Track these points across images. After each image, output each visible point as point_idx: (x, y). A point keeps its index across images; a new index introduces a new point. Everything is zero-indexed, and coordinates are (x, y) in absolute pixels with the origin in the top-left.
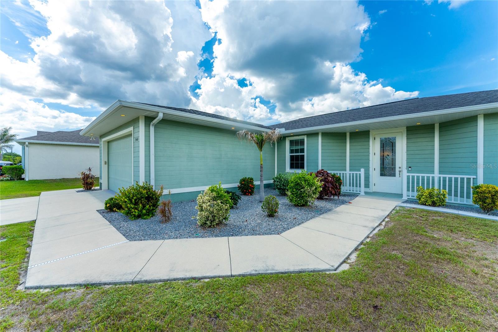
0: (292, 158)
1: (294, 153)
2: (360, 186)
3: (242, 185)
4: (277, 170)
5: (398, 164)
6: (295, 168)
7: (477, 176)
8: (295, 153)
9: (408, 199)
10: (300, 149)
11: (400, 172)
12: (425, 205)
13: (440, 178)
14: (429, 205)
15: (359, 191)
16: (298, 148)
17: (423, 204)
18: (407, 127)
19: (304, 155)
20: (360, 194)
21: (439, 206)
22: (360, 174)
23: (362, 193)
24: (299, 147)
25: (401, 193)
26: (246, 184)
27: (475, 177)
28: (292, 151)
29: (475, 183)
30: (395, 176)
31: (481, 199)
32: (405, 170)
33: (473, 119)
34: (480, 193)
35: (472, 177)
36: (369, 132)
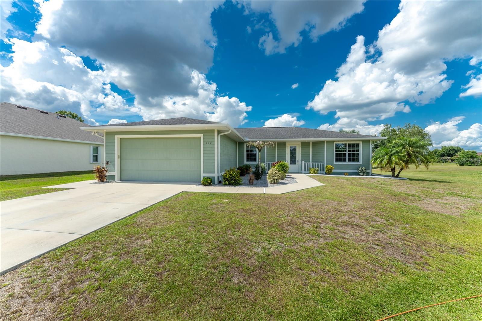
0: (248, 155)
1: (249, 152)
4: (238, 163)
5: (297, 159)
6: (250, 161)
9: (304, 173)
11: (298, 162)
13: (312, 164)
14: (314, 174)
16: (252, 150)
17: (312, 174)
18: (301, 143)
19: (256, 154)
21: (317, 174)
28: (247, 151)
29: (324, 165)
30: (296, 164)
31: (328, 170)
32: (300, 161)
33: (323, 142)
34: (328, 168)
35: (323, 163)
36: (286, 143)
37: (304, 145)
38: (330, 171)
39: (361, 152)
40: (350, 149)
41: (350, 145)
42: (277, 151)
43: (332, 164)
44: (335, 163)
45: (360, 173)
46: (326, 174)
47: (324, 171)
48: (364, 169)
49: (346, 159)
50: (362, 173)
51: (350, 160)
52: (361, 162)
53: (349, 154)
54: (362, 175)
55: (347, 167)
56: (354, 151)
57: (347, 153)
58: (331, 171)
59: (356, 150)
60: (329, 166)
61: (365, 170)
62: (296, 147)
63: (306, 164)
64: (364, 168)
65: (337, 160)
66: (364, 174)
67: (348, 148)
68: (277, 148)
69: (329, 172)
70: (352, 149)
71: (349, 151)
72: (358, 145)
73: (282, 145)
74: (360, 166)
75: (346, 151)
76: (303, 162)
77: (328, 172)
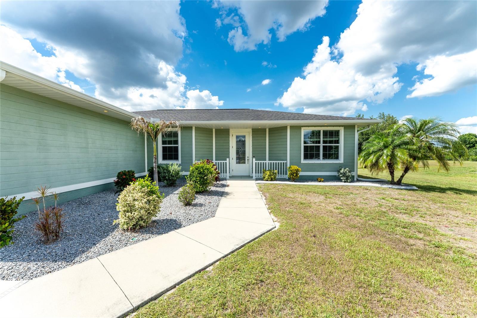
0: (164, 149)
1: (166, 144)
2: (226, 173)
3: (119, 179)
4: (147, 162)
5: (247, 155)
6: (168, 159)
7: (287, 161)
8: (168, 144)
9: (256, 178)
10: (173, 140)
11: (248, 160)
12: (268, 181)
13: (269, 163)
14: (270, 181)
15: (226, 176)
16: (171, 140)
17: (266, 181)
18: (252, 129)
19: (177, 147)
20: (226, 178)
21: (274, 181)
22: (226, 163)
23: (228, 178)
24: (173, 139)
25: (248, 175)
26: (128, 178)
27: (286, 162)
28: (164, 142)
29: (286, 165)
30: (245, 163)
31: (292, 174)
32: (251, 159)
33: (284, 128)
34: (292, 171)
35: (285, 162)
36: (229, 130)
37: (258, 132)
38: (294, 175)
39: (342, 145)
40: (325, 139)
41: (325, 133)
42: (216, 143)
43: (299, 164)
44: (303, 161)
45: (342, 178)
46: (289, 180)
47: (286, 174)
48: (347, 171)
49: (319, 154)
50: (345, 178)
51: (325, 157)
52: (341, 160)
53: (324, 146)
54: (345, 182)
55: (322, 167)
56: (331, 142)
57: (321, 145)
58: (297, 175)
59: (335, 141)
60: (295, 167)
61: (349, 172)
62: (244, 137)
63: (258, 163)
64: (348, 169)
65: (306, 157)
66: (347, 179)
67: (323, 138)
68: (216, 137)
69: (295, 177)
70: (328, 139)
71: (325, 142)
72: (337, 133)
73: (223, 133)
74: (341, 166)
75: (319, 142)
76: (254, 159)
77: (292, 176)
